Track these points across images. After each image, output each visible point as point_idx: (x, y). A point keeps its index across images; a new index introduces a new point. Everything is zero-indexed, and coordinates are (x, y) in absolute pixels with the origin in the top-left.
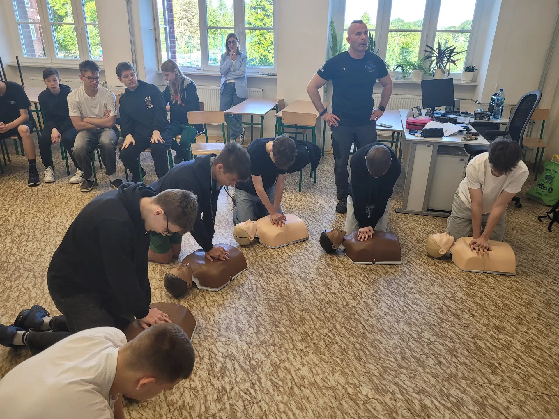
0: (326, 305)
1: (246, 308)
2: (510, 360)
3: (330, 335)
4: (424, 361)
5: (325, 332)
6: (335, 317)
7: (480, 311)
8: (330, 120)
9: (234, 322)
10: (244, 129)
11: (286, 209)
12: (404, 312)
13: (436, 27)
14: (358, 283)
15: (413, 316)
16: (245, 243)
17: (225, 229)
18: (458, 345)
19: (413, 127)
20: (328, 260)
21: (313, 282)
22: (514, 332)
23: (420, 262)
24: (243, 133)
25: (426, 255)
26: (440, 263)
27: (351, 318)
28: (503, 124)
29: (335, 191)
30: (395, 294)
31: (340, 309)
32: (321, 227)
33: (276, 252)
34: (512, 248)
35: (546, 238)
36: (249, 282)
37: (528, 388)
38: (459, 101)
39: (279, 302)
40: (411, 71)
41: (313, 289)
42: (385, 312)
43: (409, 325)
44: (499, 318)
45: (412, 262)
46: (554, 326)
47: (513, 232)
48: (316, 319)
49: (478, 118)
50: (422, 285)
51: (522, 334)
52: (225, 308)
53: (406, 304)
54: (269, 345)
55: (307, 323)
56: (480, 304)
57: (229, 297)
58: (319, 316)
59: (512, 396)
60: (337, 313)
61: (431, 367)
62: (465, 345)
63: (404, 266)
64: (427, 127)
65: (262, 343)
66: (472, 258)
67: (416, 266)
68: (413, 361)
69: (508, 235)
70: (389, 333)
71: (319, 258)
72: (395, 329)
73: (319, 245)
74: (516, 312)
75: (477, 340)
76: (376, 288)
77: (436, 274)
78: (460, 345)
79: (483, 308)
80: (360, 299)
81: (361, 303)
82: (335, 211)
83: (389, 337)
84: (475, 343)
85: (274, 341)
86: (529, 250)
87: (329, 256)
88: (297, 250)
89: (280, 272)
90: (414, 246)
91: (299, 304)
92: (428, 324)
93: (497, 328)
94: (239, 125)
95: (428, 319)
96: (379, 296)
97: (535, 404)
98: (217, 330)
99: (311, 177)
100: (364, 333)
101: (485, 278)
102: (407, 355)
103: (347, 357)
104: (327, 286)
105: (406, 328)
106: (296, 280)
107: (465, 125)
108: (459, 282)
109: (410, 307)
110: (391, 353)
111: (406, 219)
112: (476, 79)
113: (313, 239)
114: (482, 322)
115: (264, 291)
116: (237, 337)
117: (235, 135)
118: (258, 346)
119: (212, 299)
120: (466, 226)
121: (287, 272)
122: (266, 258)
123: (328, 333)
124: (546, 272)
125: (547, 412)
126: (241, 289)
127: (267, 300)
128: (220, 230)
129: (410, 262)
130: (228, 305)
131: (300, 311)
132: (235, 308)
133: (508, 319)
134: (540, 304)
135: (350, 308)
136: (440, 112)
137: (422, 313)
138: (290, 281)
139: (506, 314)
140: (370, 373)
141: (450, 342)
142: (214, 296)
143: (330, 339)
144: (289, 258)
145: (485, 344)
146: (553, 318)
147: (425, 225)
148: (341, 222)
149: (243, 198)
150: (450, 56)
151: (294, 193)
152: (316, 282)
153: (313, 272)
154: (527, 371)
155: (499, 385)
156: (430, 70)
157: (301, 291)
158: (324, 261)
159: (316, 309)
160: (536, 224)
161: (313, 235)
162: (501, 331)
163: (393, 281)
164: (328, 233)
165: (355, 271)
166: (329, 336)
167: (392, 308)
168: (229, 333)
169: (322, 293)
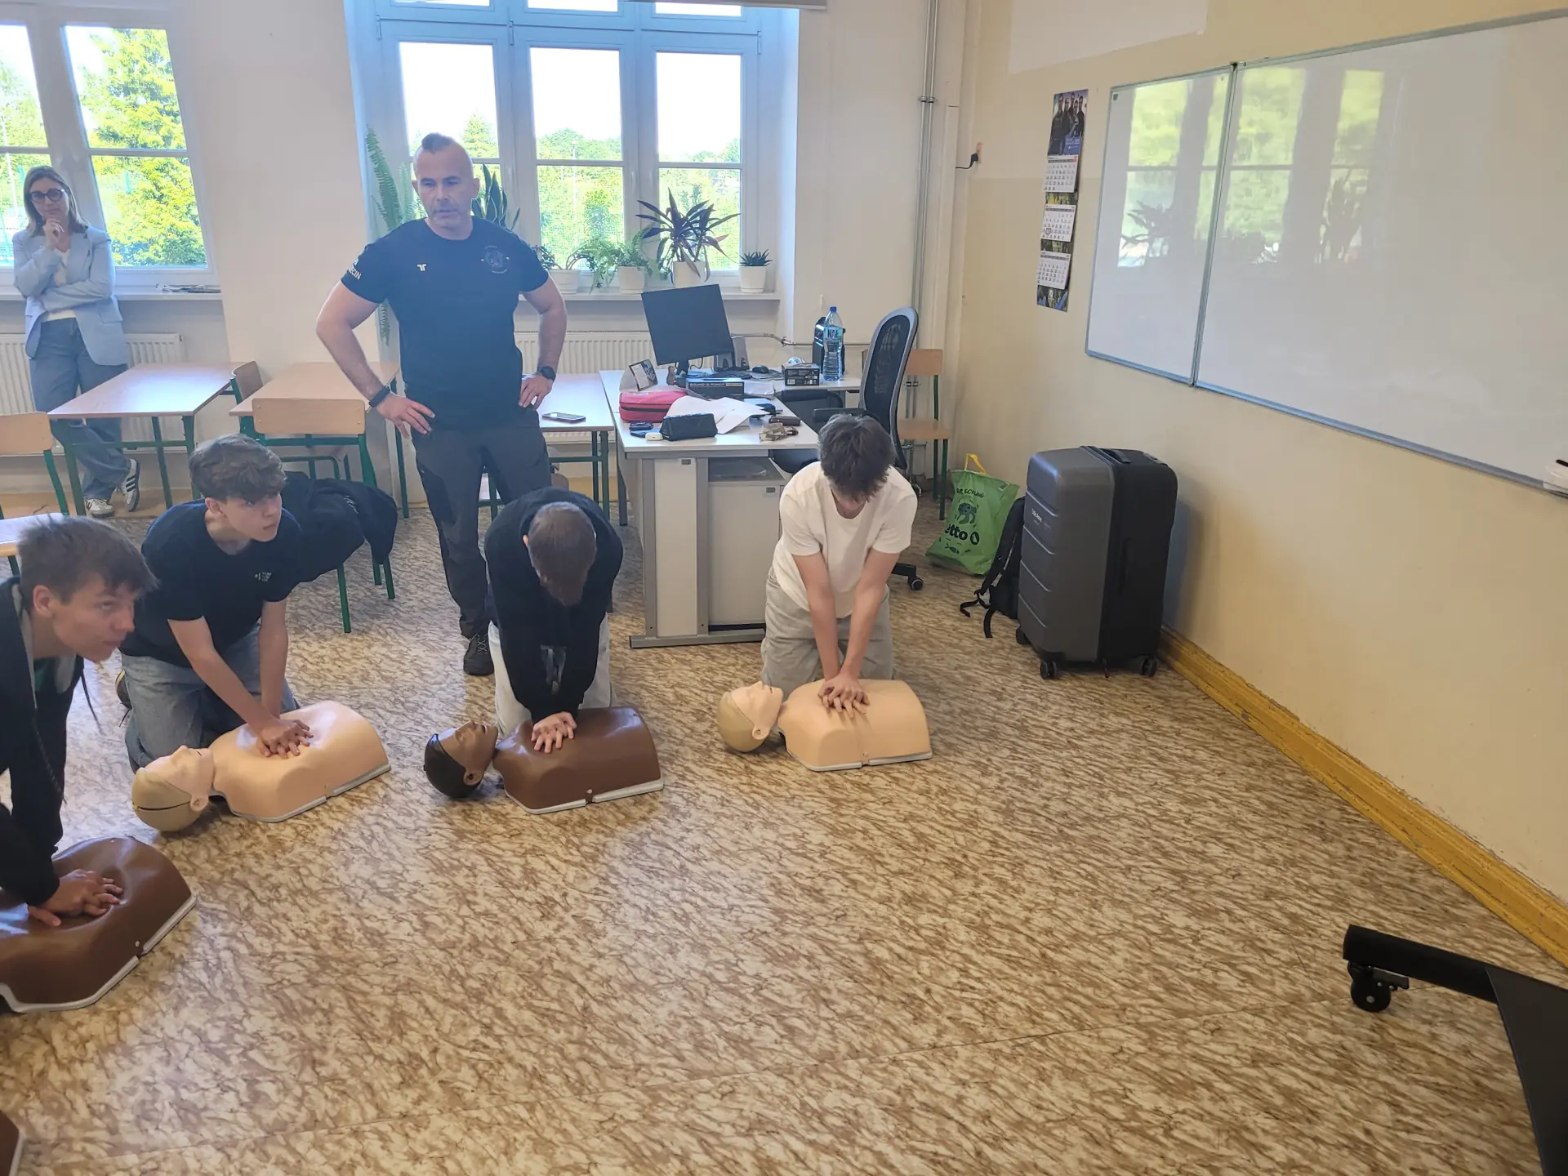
0: (467, 954)
1: (206, 1033)
2: (949, 973)
3: (489, 1041)
4: (751, 1040)
5: (472, 1038)
6: (497, 984)
7: (866, 868)
8: (406, 416)
9: (167, 1092)
10: (133, 463)
11: (310, 691)
12: (686, 919)
13: (656, 156)
14: (553, 868)
15: (709, 922)
16: (178, 820)
17: (102, 790)
18: (828, 971)
19: (639, 415)
20: (457, 819)
21: (418, 896)
22: (949, 901)
23: (708, 771)
24: (132, 473)
25: (722, 750)
26: (758, 764)
27: (544, 976)
28: (851, 392)
29: (454, 615)
30: (657, 874)
31: (508, 956)
32: (425, 727)
33: (289, 831)
34: (915, 691)
35: (983, 653)
36: (207, 946)
37: (997, 1034)
38: (742, 339)
39: (315, 985)
40: (613, 268)
41: (421, 916)
42: (636, 931)
43: (703, 949)
44: (911, 874)
45: (689, 776)
46: (1027, 862)
47: (913, 652)
48: (441, 1006)
49: (792, 381)
50: (722, 832)
51: (966, 900)
52: (128, 1052)
53: (687, 895)
54: (297, 1131)
55: (414, 1024)
56: (864, 849)
57: (138, 1013)
58: (449, 995)
59: (965, 1066)
60: (503, 971)
61: (772, 1050)
62: (844, 965)
63: (670, 792)
64: (672, 413)
65: (270, 1133)
66: (831, 736)
67: (702, 786)
68: (725, 1048)
69: (903, 660)
70: (653, 987)
71: (430, 821)
72: (668, 973)
73: (426, 780)
74: (945, 849)
75: (870, 946)
76: (604, 868)
77: (753, 795)
78: (832, 970)
79: (874, 858)
80: (562, 913)
81: (567, 924)
82: (462, 673)
83: (653, 999)
84: (867, 954)
85: (312, 1113)
86: (953, 690)
87: (459, 807)
88: (357, 811)
89: (310, 890)
90: (688, 731)
91: (383, 975)
92: (750, 935)
93: (909, 900)
94: (115, 453)
95: (747, 922)
96: (614, 891)
97: (1016, 1069)
98: (103, 1135)
99: (378, 582)
100: (585, 1008)
101: (866, 779)
102: (707, 1036)
103: (547, 1092)
104: (464, 897)
105: (697, 962)
106: (365, 903)
107: (765, 401)
108: (810, 804)
109: (700, 902)
110: (665, 1042)
111: (659, 662)
112: (774, 285)
113: (404, 767)
114: (874, 894)
115: (260, 963)
116: (182, 1138)
117: (102, 485)
118: (258, 1147)
119: (74, 1036)
120: (806, 658)
121: (331, 886)
122: (256, 856)
123: (482, 1039)
124: (992, 735)
125: (1043, 1081)
126: (179, 975)
127: (274, 988)
128: (83, 798)
129: (683, 777)
130: (136, 1042)
131: (389, 994)
132: (166, 1043)
133: (931, 872)
134: (992, 818)
135: (537, 946)
136: (703, 370)
137: (731, 908)
138: (346, 909)
139: (925, 860)
140: (616, 1118)
141: (809, 968)
142: (80, 1024)
143: (490, 1055)
144: (334, 838)
145: (890, 950)
146: (1024, 843)
147: (711, 670)
148: (484, 700)
149: (151, 681)
150: (703, 229)
151: (328, 637)
152: (428, 893)
153: (415, 865)
154: (989, 992)
155: (934, 1047)
156: (661, 265)
157: (383, 931)
158: (446, 825)
159: (437, 974)
160: (957, 624)
161: (405, 755)
162: (920, 905)
163: (646, 840)
164: (445, 741)
165: (539, 835)
166: (486, 1047)
167: (654, 914)
168: (152, 1131)
169: (451, 922)
